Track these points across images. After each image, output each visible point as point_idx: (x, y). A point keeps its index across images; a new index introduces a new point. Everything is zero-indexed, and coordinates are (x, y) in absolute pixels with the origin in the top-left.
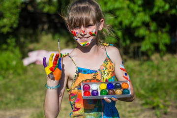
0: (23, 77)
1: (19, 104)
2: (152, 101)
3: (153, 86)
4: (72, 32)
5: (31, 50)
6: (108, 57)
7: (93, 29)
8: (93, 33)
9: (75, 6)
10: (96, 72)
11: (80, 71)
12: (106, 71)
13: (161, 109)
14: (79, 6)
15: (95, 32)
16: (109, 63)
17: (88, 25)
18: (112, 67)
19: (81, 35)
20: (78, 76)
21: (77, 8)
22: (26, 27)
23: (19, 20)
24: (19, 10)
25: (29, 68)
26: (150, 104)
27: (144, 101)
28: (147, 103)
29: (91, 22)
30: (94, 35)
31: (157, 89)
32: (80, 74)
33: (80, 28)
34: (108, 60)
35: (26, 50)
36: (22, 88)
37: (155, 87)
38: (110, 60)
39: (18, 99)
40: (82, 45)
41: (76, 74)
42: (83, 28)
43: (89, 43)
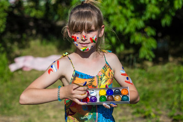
0: (9, 83)
1: (6, 112)
2: (143, 110)
3: (144, 95)
4: (73, 37)
5: (18, 56)
6: (107, 63)
7: (93, 35)
8: (94, 39)
9: (77, 11)
10: (93, 77)
11: (77, 75)
12: (104, 78)
13: (153, 118)
14: (81, 10)
15: (96, 39)
16: (108, 69)
17: (89, 31)
18: (111, 73)
19: (82, 40)
20: (74, 79)
21: (79, 12)
22: (12, 31)
23: (6, 25)
24: (6, 14)
25: (16, 74)
26: (141, 113)
27: (135, 110)
28: (138, 112)
29: (93, 28)
30: (94, 42)
31: (148, 97)
32: (77, 78)
33: (81, 33)
34: (107, 66)
35: (13, 55)
36: (9, 95)
37: (147, 95)
38: (110, 67)
39: (5, 107)
40: (82, 50)
41: (73, 78)
42: (84, 33)
43: (89, 48)
